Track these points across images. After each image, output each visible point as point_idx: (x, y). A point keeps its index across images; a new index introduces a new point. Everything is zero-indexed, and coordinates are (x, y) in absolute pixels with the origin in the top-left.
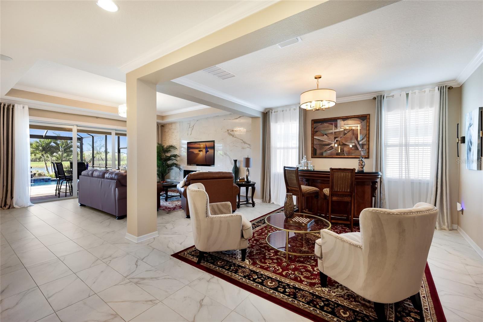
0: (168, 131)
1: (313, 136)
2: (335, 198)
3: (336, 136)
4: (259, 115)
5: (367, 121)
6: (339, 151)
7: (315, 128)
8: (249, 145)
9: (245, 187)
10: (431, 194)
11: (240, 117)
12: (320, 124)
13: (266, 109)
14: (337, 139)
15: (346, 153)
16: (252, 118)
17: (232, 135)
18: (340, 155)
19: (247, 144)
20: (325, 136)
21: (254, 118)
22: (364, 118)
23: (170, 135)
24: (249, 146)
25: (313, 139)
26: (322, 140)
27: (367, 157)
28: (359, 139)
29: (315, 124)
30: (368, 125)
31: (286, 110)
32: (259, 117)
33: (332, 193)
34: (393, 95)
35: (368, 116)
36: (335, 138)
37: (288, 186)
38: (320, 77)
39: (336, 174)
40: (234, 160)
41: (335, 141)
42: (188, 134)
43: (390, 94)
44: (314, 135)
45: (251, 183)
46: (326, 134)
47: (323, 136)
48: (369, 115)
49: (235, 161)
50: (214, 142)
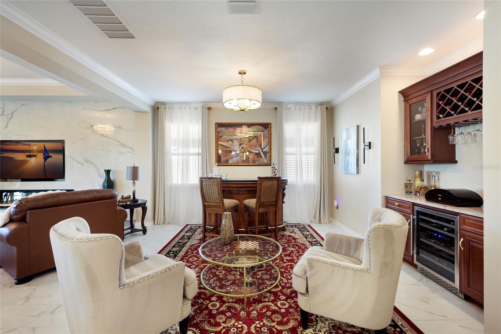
1: (217, 141)
2: (261, 210)
3: (241, 143)
4: (149, 109)
5: (269, 129)
6: (245, 159)
7: (219, 133)
8: (132, 149)
9: (129, 209)
11: (115, 108)
12: (225, 128)
13: (157, 103)
14: (242, 146)
15: (251, 161)
16: (135, 112)
17: (100, 134)
18: (245, 163)
19: (127, 147)
20: (230, 142)
21: (139, 112)
22: (266, 126)
24: (131, 151)
25: (217, 144)
26: (227, 147)
27: (269, 164)
28: (262, 147)
29: (219, 128)
30: (270, 133)
31: (185, 108)
32: (149, 112)
33: (260, 204)
34: (290, 108)
35: (270, 125)
36: (240, 145)
37: (205, 201)
38: (245, 73)
40: (105, 170)
41: (241, 148)
43: (287, 107)
44: (218, 139)
45: (139, 202)
46: (231, 140)
47: (228, 141)
48: (271, 123)
49: (108, 172)
50: (63, 142)
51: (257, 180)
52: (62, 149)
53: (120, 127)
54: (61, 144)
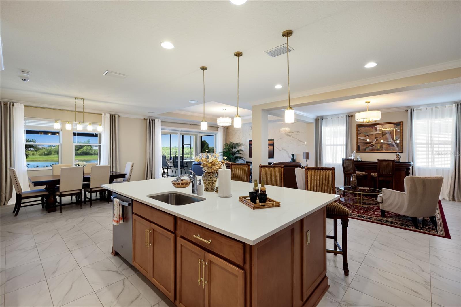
0: (232, 132)
1: (357, 137)
2: (381, 179)
3: (376, 137)
4: (313, 121)
5: (401, 126)
6: (379, 148)
7: (359, 131)
10: (452, 177)
12: (363, 128)
13: (318, 117)
14: (377, 139)
15: (385, 149)
16: (306, 123)
17: (289, 135)
18: (379, 151)
19: (302, 142)
20: (367, 136)
21: (309, 123)
22: (398, 124)
23: (233, 135)
24: (304, 144)
25: (357, 138)
26: (364, 140)
27: (401, 152)
28: (395, 139)
29: (358, 128)
30: (402, 129)
31: (335, 118)
32: (313, 123)
33: (379, 175)
34: (421, 109)
35: (402, 123)
36: (375, 138)
37: (345, 171)
38: (370, 102)
39: (382, 163)
40: (292, 154)
41: (376, 140)
42: (250, 134)
43: (418, 108)
44: (358, 136)
46: (368, 135)
47: (366, 136)
48: (403, 122)
49: (293, 155)
50: (273, 140)
51: (377, 161)
52: (273, 143)
53: (299, 132)
54: (272, 141)
